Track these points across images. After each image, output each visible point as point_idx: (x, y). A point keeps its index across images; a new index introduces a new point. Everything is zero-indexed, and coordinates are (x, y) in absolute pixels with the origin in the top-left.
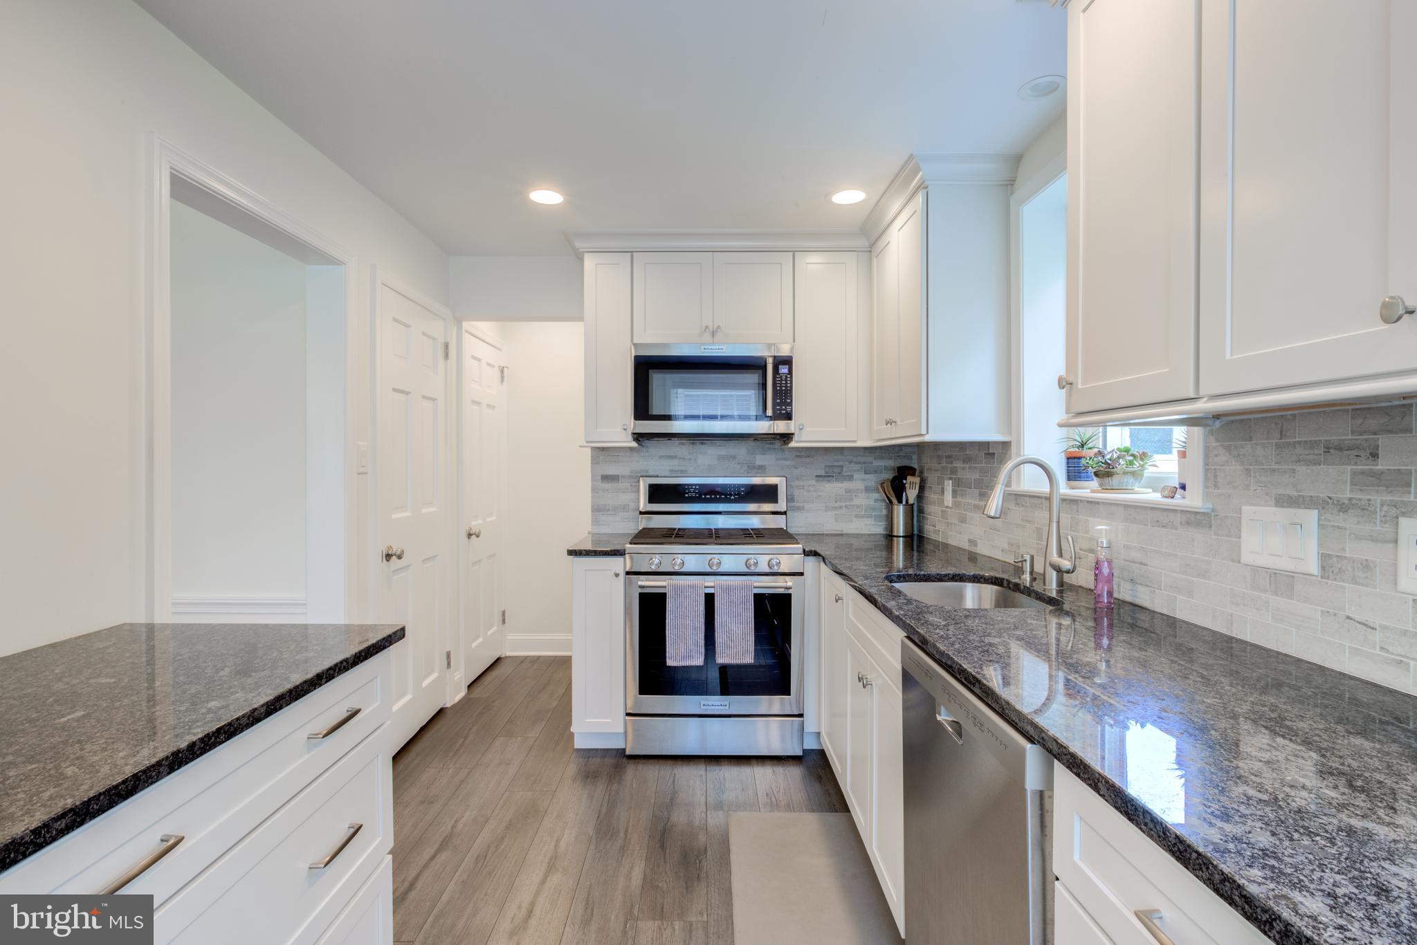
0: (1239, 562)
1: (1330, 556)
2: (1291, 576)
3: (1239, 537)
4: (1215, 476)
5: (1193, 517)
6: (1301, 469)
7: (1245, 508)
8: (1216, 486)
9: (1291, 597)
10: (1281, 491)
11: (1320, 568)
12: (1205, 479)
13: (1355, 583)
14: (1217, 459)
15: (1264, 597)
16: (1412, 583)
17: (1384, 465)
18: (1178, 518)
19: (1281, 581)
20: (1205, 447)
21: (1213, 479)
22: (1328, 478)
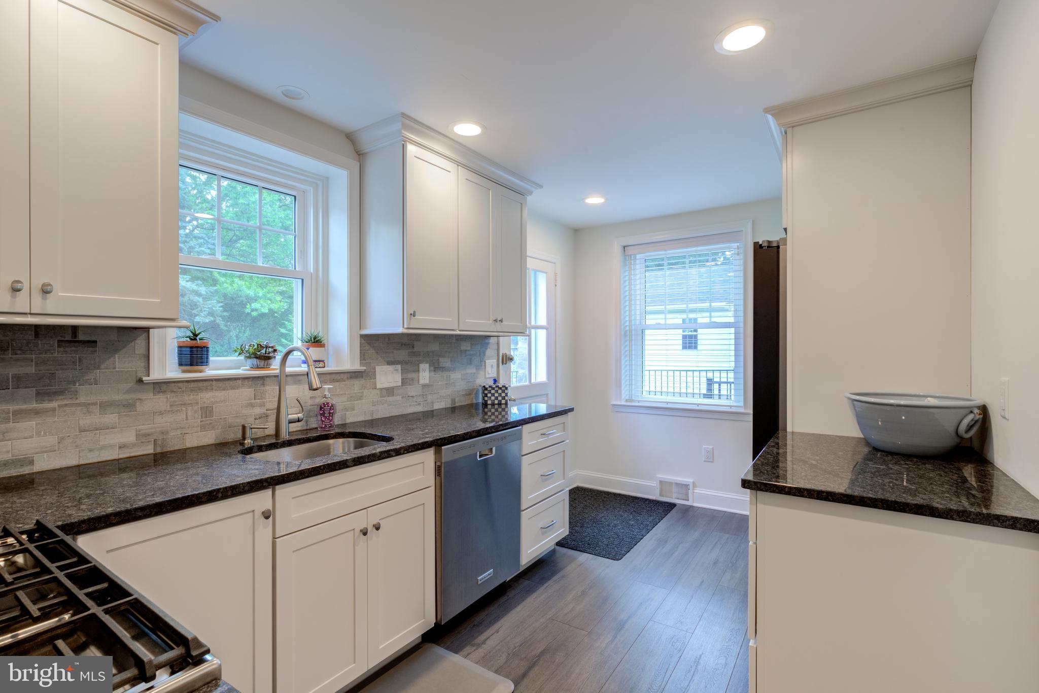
0: (376, 388)
1: (404, 379)
2: (393, 388)
3: (375, 378)
5: (354, 374)
6: (396, 352)
7: (378, 368)
8: (364, 360)
9: (393, 396)
10: (389, 360)
11: (402, 383)
12: (360, 357)
13: (410, 385)
14: (365, 348)
15: (385, 399)
16: (422, 382)
17: (416, 349)
18: (345, 376)
19: (390, 391)
20: (360, 343)
21: (363, 356)
22: (402, 354)
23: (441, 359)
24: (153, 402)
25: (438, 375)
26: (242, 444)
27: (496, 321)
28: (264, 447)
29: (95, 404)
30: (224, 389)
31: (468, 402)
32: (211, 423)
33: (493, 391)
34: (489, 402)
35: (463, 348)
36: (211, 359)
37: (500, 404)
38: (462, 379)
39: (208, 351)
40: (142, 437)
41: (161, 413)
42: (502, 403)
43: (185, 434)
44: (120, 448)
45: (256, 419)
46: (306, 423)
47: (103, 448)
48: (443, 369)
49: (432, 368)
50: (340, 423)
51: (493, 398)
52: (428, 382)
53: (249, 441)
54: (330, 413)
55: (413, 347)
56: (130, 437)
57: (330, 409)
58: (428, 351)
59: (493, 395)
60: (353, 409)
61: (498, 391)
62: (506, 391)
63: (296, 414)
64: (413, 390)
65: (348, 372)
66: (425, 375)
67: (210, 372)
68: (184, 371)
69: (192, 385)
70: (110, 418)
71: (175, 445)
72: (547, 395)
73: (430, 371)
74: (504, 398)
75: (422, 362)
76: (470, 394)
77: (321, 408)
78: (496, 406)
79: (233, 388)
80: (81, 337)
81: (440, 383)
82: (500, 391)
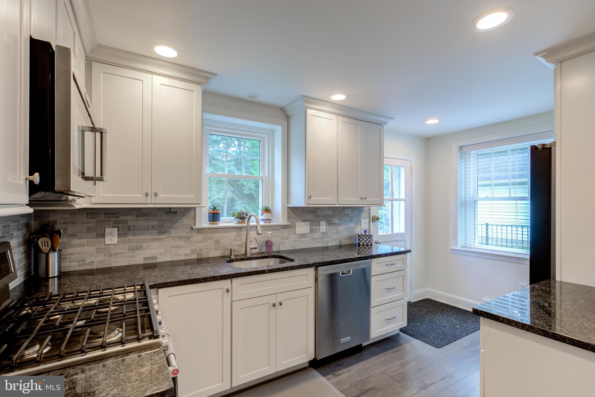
0: (295, 234)
1: (311, 229)
2: (305, 234)
3: (295, 229)
4: (290, 217)
5: (284, 227)
6: (307, 215)
7: (297, 223)
8: (290, 219)
9: (305, 238)
10: (303, 219)
11: (310, 231)
12: (288, 218)
13: (314, 232)
14: (290, 213)
15: (300, 239)
16: (321, 231)
17: (318, 214)
18: (280, 227)
19: (303, 235)
20: (288, 211)
21: (289, 218)
22: (311, 216)
23: (333, 219)
24: (197, 237)
25: (331, 228)
26: (230, 257)
27: (362, 198)
28: (238, 260)
29: (177, 237)
30: (224, 232)
31: (350, 243)
32: (219, 247)
33: (363, 238)
34: (361, 244)
35: (346, 213)
36: (221, 218)
37: (367, 245)
38: (346, 230)
39: (219, 215)
40: (193, 251)
41: (200, 242)
42: (369, 244)
43: (209, 251)
44: (185, 255)
45: (238, 246)
46: (261, 249)
47: (179, 255)
48: (334, 224)
49: (328, 224)
50: (277, 250)
51: (363, 241)
52: (325, 231)
53: (233, 256)
54: (270, 245)
55: (317, 213)
56: (188, 251)
57: (270, 243)
58: (325, 215)
59: (363, 239)
60: (284, 244)
61: (366, 237)
62: (371, 238)
63: (254, 245)
64: (316, 235)
65: (281, 226)
66: (323, 227)
67: (221, 224)
68: (211, 224)
69: (212, 230)
70: (182, 243)
71: (205, 256)
72: (405, 240)
73: (326, 225)
74: (370, 242)
75: (321, 221)
76: (351, 238)
77: (266, 243)
78: (365, 246)
79: (228, 232)
80: (172, 210)
81: (332, 232)
82: (367, 238)
